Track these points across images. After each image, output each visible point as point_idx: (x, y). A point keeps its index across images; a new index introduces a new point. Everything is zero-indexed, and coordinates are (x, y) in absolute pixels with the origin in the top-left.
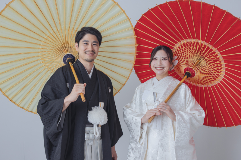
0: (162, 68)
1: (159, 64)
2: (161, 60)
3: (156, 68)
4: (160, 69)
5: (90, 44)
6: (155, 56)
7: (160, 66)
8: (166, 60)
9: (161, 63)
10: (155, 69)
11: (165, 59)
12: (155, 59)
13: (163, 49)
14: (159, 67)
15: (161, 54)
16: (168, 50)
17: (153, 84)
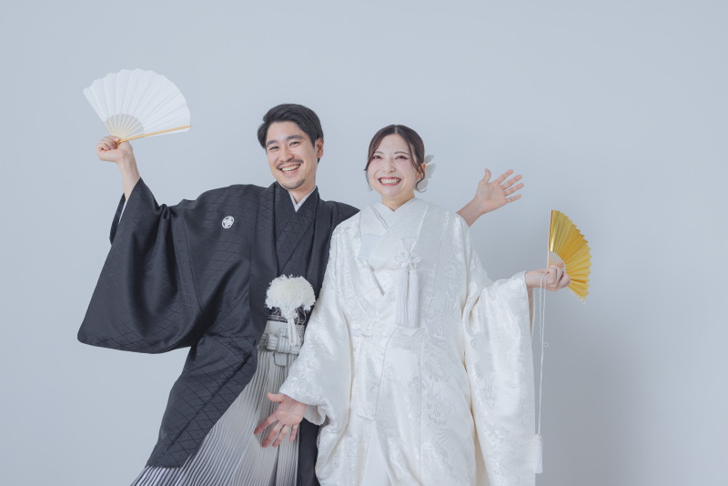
0: (395, 181)
1: (387, 168)
2: (392, 159)
3: (380, 180)
4: (390, 181)
6: (378, 150)
7: (391, 175)
8: (406, 158)
9: (392, 167)
10: (378, 182)
11: (402, 157)
12: (379, 157)
13: (399, 132)
14: (387, 176)
15: (393, 145)
16: (410, 136)
17: (379, 217)
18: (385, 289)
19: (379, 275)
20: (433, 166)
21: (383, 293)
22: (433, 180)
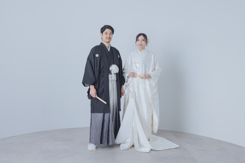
1: (140, 43)
2: (141, 41)
5: (108, 34)
11: (143, 40)
12: (139, 40)
13: (142, 35)
15: (141, 38)
16: (145, 36)
17: (138, 53)
18: (137, 67)
19: (136, 64)
20: (149, 41)
21: (137, 68)
22: (149, 44)
